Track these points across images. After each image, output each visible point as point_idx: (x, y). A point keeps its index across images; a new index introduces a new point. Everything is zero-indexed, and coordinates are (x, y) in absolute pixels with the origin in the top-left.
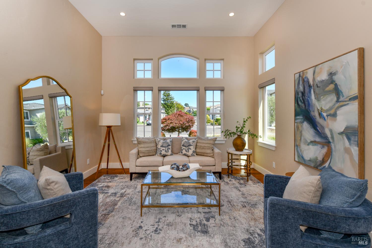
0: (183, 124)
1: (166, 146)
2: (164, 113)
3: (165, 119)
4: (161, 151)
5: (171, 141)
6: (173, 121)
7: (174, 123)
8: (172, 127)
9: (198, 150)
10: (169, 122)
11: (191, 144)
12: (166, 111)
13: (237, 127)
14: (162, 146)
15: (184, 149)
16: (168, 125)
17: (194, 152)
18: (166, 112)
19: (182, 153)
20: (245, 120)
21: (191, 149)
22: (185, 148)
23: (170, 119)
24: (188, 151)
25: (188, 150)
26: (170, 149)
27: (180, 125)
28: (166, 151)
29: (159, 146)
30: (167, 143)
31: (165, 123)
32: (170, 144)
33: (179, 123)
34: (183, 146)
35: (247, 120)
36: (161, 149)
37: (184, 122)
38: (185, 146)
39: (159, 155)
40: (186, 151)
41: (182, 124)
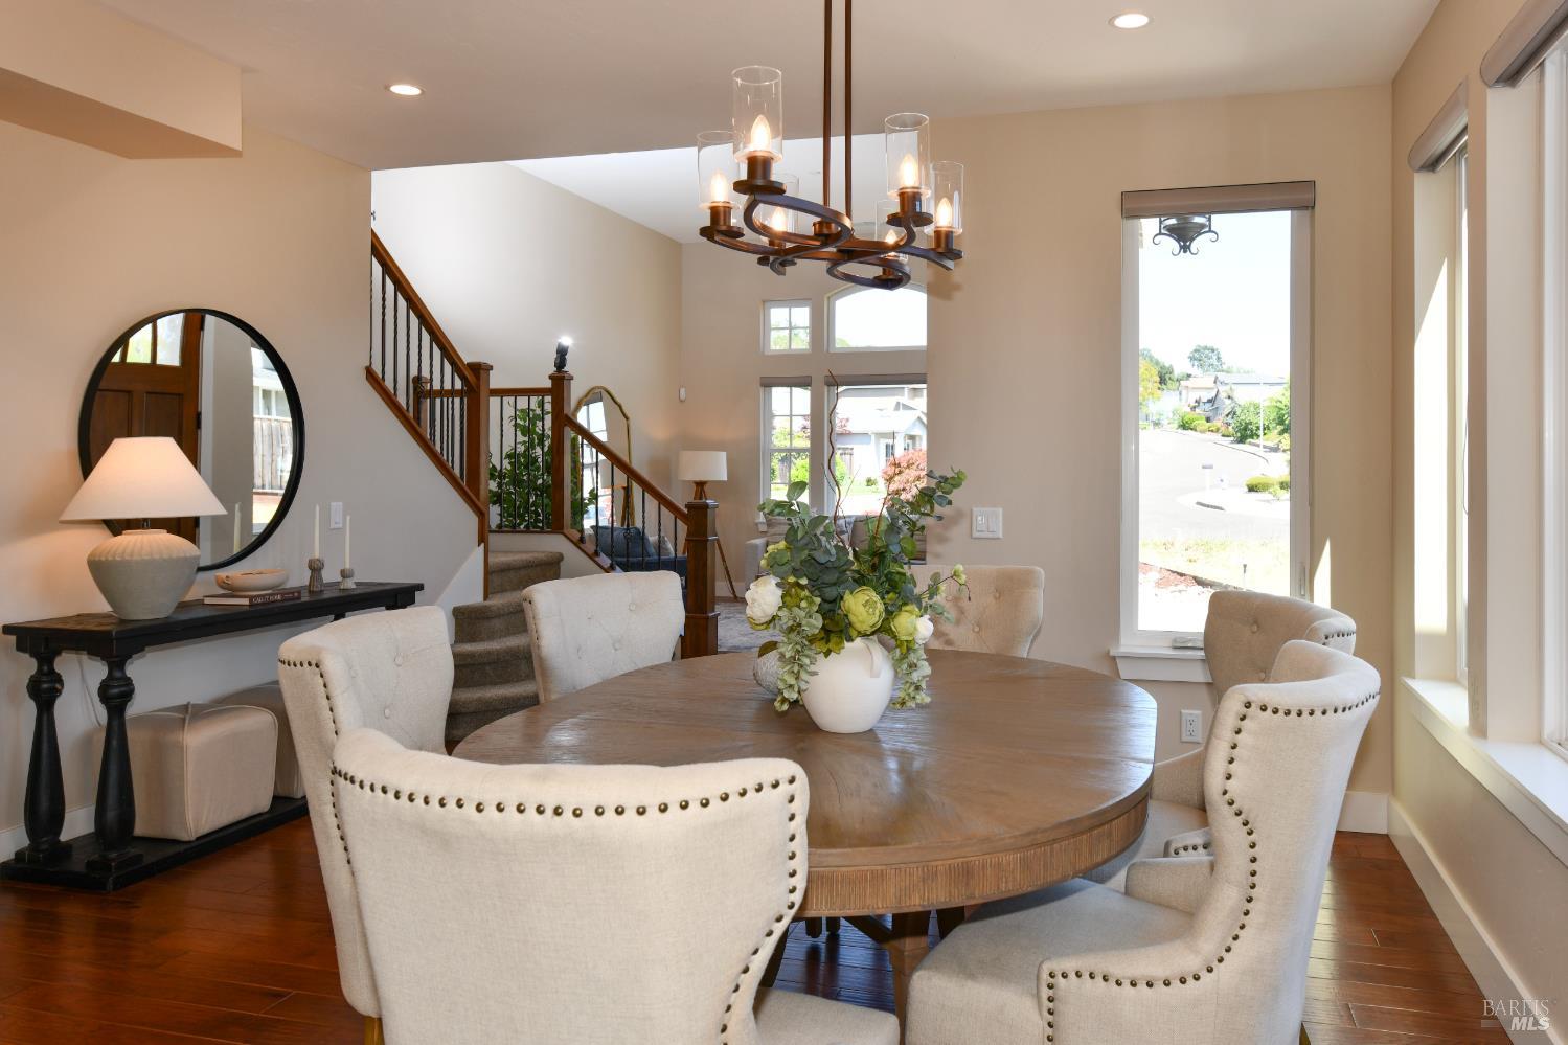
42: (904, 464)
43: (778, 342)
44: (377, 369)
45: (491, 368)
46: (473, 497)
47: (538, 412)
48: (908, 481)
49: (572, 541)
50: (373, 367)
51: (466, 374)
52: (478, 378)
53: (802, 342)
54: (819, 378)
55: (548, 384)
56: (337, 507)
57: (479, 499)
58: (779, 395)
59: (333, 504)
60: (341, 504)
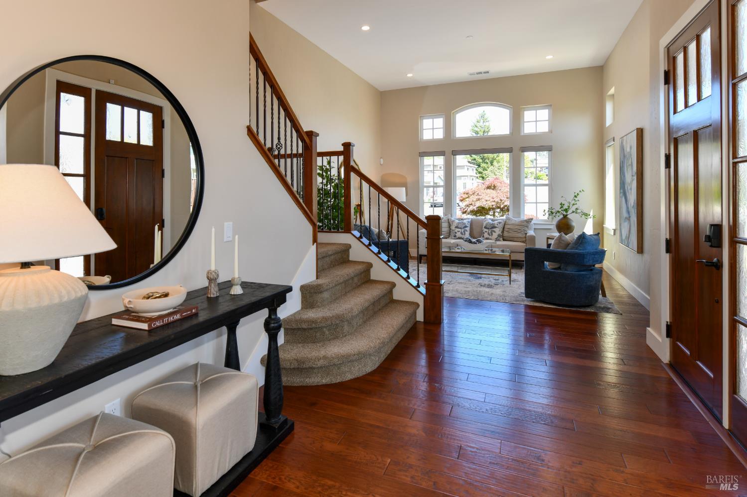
0: (500, 201)
1: (462, 227)
2: (474, 178)
3: (467, 194)
4: (456, 233)
5: (469, 222)
6: (480, 197)
7: (483, 200)
8: (478, 207)
9: (506, 234)
10: (474, 198)
11: (496, 226)
12: (480, 173)
13: (561, 204)
14: (457, 227)
15: (486, 232)
16: (471, 204)
17: (499, 236)
18: (478, 175)
19: (483, 237)
20: (576, 194)
21: (495, 232)
22: (487, 230)
23: (476, 194)
24: (492, 235)
25: (491, 232)
26: (467, 231)
27: (494, 203)
28: (462, 233)
29: (453, 228)
30: (464, 224)
31: (467, 199)
32: (467, 225)
33: (492, 200)
34: (485, 228)
35: (578, 194)
36: (456, 231)
37: (502, 199)
38: (488, 229)
39: (453, 238)
40: (489, 234)
41: (497, 203)
42: (471, 193)
43: (427, 135)
44: (254, 129)
45: (317, 135)
46: (310, 214)
47: (328, 167)
48: (473, 201)
49: (356, 237)
50: (252, 126)
51: (305, 139)
52: (311, 140)
53: (439, 134)
54: (448, 152)
55: (341, 149)
56: (228, 226)
57: (312, 214)
58: (428, 160)
59: (226, 224)
60: (231, 223)
